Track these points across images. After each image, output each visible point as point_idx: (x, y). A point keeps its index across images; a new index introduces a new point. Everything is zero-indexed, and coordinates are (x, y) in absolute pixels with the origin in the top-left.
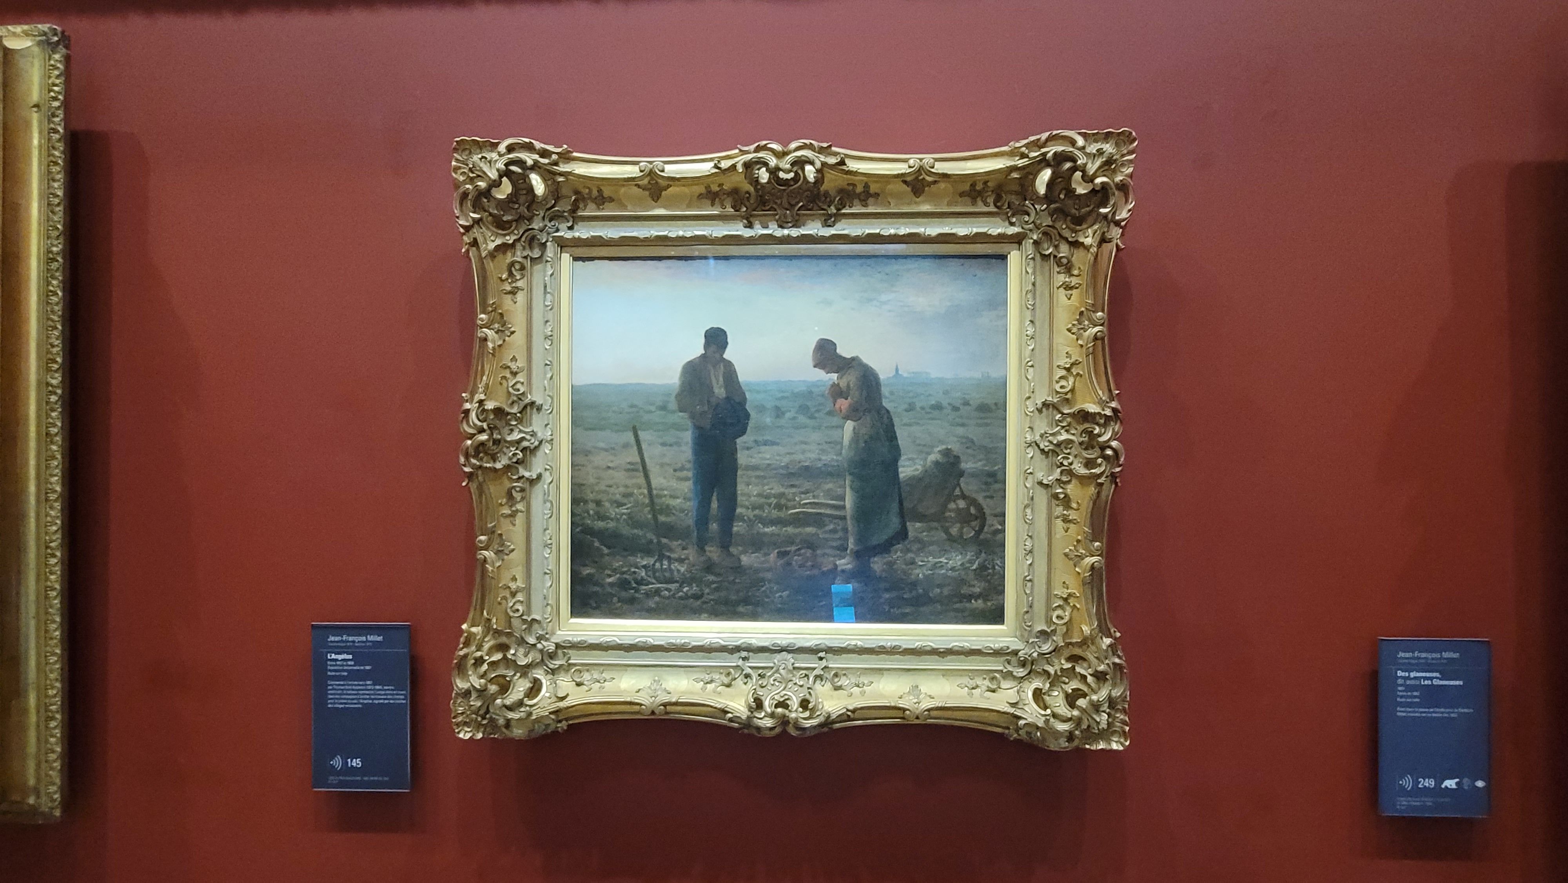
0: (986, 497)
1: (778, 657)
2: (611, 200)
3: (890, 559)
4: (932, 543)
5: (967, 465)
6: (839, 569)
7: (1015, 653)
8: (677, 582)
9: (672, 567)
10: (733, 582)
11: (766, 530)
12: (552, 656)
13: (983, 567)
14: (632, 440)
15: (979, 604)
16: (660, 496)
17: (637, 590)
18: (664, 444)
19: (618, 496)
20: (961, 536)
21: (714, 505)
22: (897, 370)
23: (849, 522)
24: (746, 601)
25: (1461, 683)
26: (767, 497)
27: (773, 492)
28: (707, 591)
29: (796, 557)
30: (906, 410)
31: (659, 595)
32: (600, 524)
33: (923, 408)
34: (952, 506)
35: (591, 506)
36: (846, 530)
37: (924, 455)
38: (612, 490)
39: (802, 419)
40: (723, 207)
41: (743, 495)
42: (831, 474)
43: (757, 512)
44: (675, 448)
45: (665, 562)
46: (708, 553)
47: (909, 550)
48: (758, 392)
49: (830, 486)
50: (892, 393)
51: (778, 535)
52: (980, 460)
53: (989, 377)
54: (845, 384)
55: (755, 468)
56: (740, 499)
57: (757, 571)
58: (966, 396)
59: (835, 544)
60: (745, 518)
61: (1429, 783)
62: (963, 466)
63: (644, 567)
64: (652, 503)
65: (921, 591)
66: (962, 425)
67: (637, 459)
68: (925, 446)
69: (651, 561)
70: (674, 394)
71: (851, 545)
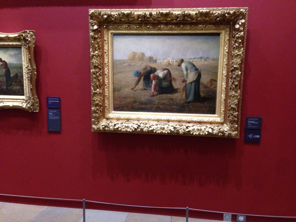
4: (15, 85)
5: (19, 75)
6: (4, 88)
7: (24, 99)
13: (22, 89)
15: (21, 93)
23: (5, 82)
30: (11, 68)
33: (13, 67)
37: (13, 74)
42: (2, 76)
54: (3, 64)
66: (18, 70)
68: (13, 72)
71: (5, 85)
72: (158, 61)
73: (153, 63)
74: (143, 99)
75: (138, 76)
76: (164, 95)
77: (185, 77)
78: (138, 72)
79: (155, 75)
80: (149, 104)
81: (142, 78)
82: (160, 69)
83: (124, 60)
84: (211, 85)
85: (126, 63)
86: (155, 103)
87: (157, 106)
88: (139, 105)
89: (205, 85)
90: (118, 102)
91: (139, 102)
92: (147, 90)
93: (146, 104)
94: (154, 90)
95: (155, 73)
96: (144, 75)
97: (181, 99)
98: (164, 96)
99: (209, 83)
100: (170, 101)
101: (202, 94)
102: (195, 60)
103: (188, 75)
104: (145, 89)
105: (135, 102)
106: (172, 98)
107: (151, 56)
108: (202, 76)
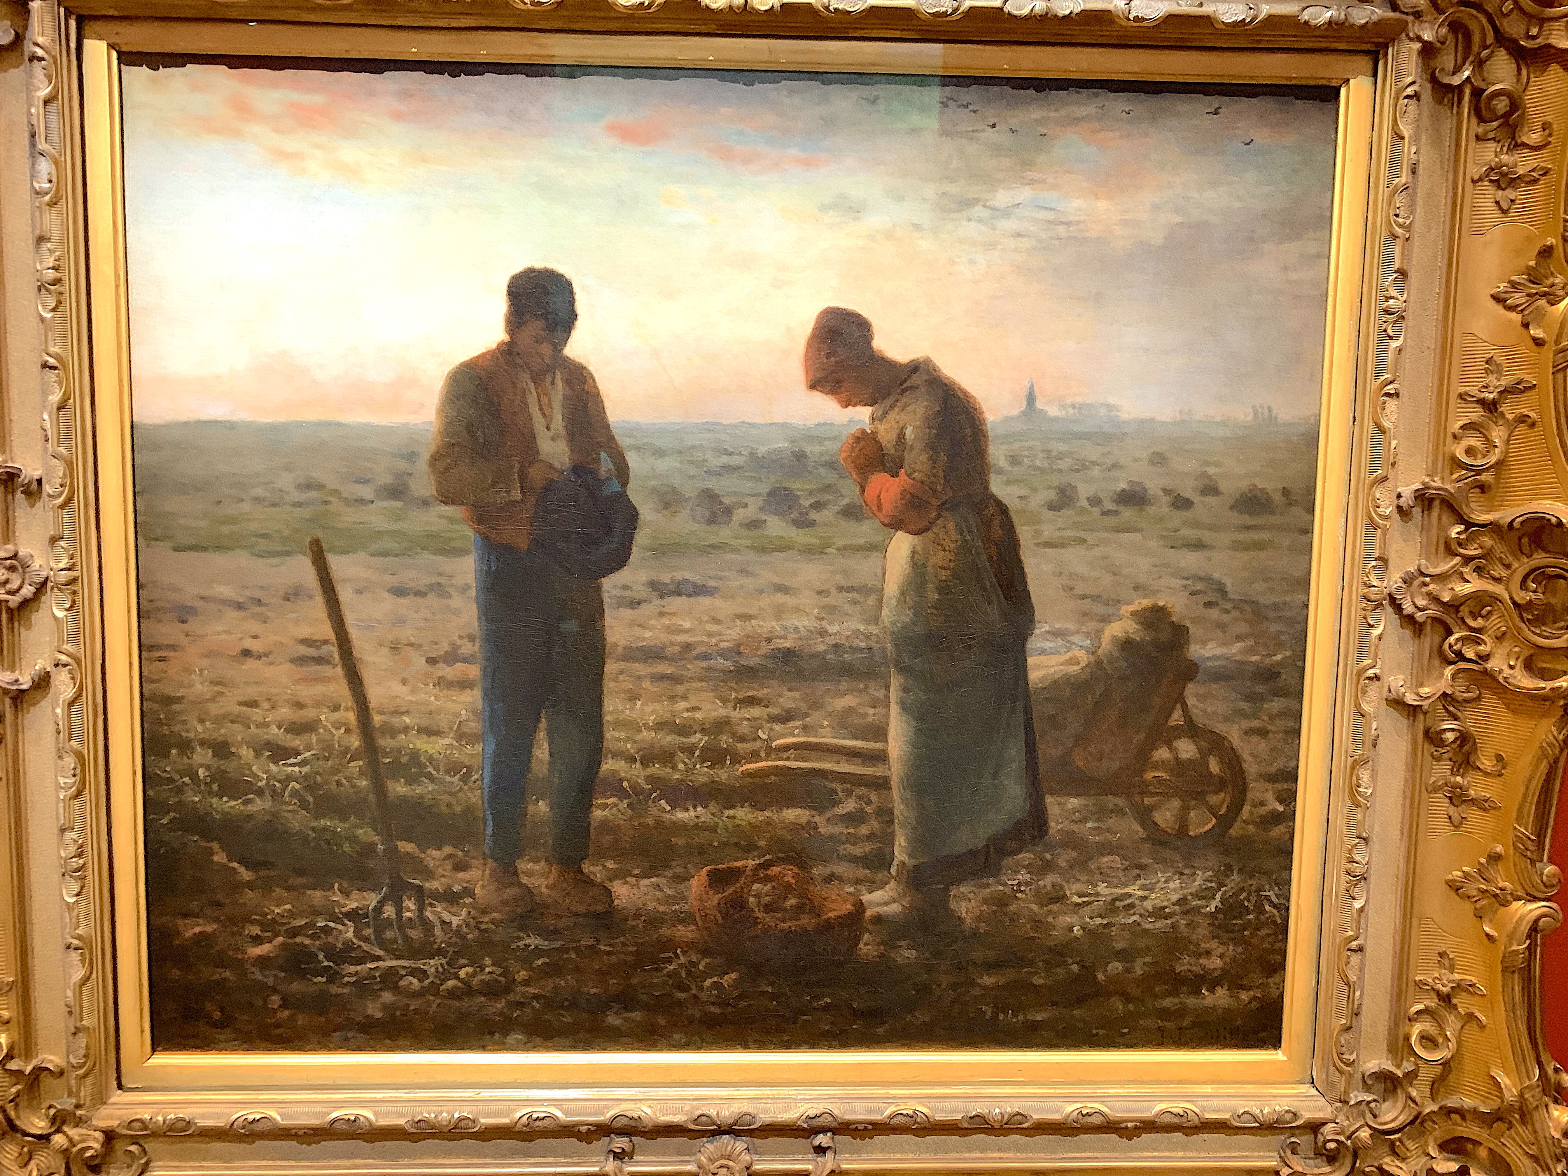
0: (1249, 731)
3: (1001, 888)
4: (1107, 849)
5: (1205, 649)
6: (869, 913)
8: (441, 952)
9: (428, 914)
10: (593, 950)
11: (681, 815)
14: (312, 577)
15: (1218, 997)
16: (392, 731)
17: (334, 977)
18: (399, 592)
19: (274, 729)
20: (1182, 830)
22: (1031, 398)
23: (896, 794)
26: (684, 730)
27: (699, 715)
28: (523, 975)
29: (756, 886)
30: (1052, 507)
31: (396, 989)
32: (230, 805)
33: (1095, 501)
34: (1162, 754)
35: (202, 757)
36: (886, 814)
37: (1092, 625)
39: (777, 526)
41: (618, 724)
42: (850, 671)
43: (656, 769)
44: (432, 600)
45: (410, 904)
46: (524, 880)
47: (1047, 867)
48: (660, 453)
50: (1014, 460)
51: (713, 829)
52: (1239, 638)
53: (1272, 419)
54: (893, 435)
55: (652, 654)
56: (612, 735)
57: (655, 921)
58: (1212, 471)
59: (858, 851)
60: (625, 784)
63: (352, 915)
64: (370, 749)
65: (1075, 968)
66: (1198, 546)
67: (326, 631)
68: (1097, 598)
69: (372, 899)
70: (425, 457)
71: (900, 854)
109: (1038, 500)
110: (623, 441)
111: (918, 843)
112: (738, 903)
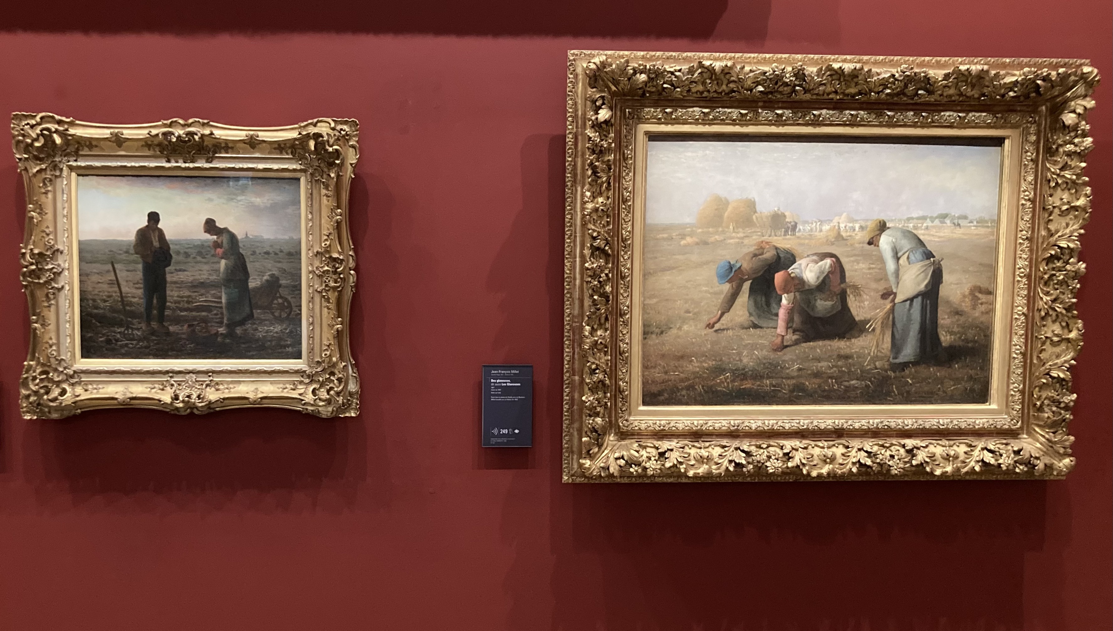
0: (292, 298)
1: (188, 376)
2: (96, 146)
4: (266, 320)
5: (283, 282)
6: (219, 333)
7: (305, 372)
8: (136, 340)
9: (134, 332)
10: (166, 340)
11: (182, 314)
12: (72, 377)
13: (291, 332)
14: (111, 269)
15: (290, 349)
16: (126, 297)
17: (116, 345)
18: (127, 271)
19: (104, 297)
20: (280, 317)
21: (155, 301)
22: (247, 235)
23: (224, 310)
24: (172, 350)
25: (519, 384)
26: (182, 297)
27: (185, 294)
28: (152, 344)
29: (197, 328)
30: (252, 255)
31: (128, 347)
32: (96, 311)
33: (260, 254)
34: (275, 301)
35: (91, 302)
36: (222, 314)
37: (260, 277)
38: (101, 294)
39: (199, 258)
40: (154, 150)
41: (170, 296)
42: (212, 286)
43: (177, 305)
44: (134, 272)
45: (130, 331)
46: (152, 325)
47: (255, 324)
48: (176, 245)
49: (213, 292)
50: (244, 246)
51: (188, 316)
52: (289, 279)
53: (293, 239)
54: (221, 241)
55: (175, 283)
56: (168, 298)
57: (178, 334)
58: (281, 248)
59: (217, 320)
61: (505, 431)
62: (281, 282)
63: (119, 333)
64: (122, 301)
65: (261, 343)
66: (280, 262)
67: (114, 278)
68: (261, 272)
69: (123, 329)
70: (133, 245)
71: (225, 321)
72: (800, 227)
73: (786, 233)
74: (747, 361)
75: (730, 281)
76: (821, 343)
77: (892, 279)
78: (731, 267)
79: (790, 275)
80: (769, 377)
81: (747, 285)
82: (808, 256)
83: (683, 226)
84: (974, 307)
85: (691, 235)
86: (787, 371)
87: (794, 381)
88: (733, 381)
89: (955, 306)
90: (657, 374)
91: (733, 372)
92: (761, 327)
93: (757, 376)
94: (787, 328)
95: (790, 270)
96: (754, 276)
97: (877, 356)
98: (820, 347)
99: (967, 300)
100: (840, 363)
101: (945, 339)
102: (925, 225)
103: (901, 273)
104: (755, 326)
105: (719, 370)
106: (848, 351)
107: (778, 210)
108: (946, 277)
109: (249, 254)
110: (169, 243)
111: (228, 320)
112: (194, 331)
